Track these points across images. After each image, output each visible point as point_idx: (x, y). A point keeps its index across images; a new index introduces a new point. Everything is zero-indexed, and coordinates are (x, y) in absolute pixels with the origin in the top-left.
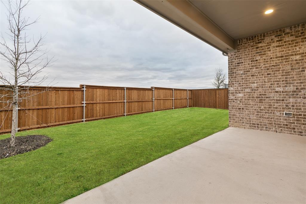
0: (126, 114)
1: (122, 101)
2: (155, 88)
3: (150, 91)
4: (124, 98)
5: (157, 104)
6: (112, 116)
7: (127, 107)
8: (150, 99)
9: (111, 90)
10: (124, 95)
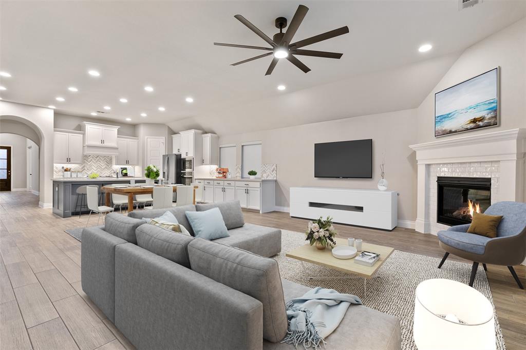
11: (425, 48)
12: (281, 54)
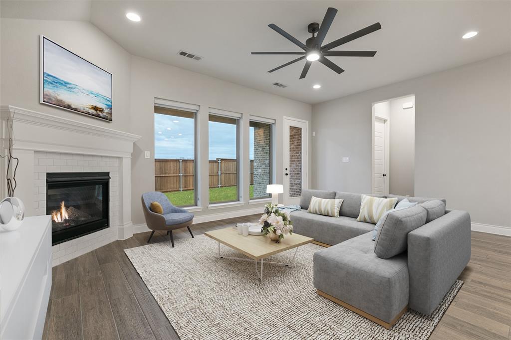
0: (181, 189)
1: (177, 175)
2: (221, 159)
3: (215, 164)
4: (180, 171)
5: (225, 178)
6: (165, 190)
7: (184, 181)
8: (215, 172)
9: (164, 163)
10: (180, 168)
12: (314, 57)
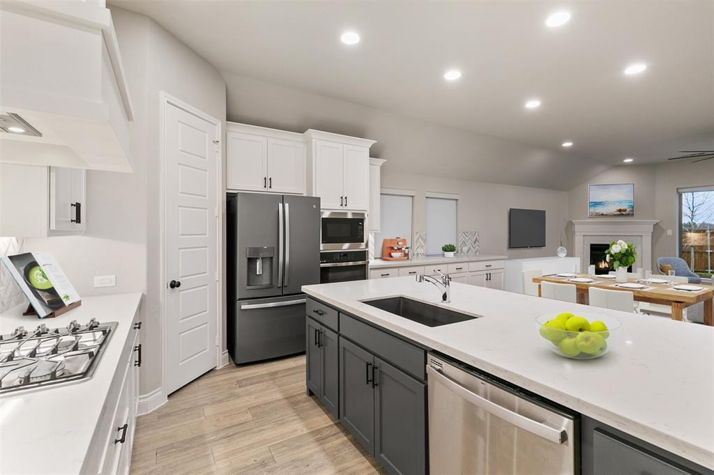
11: (628, 160)
